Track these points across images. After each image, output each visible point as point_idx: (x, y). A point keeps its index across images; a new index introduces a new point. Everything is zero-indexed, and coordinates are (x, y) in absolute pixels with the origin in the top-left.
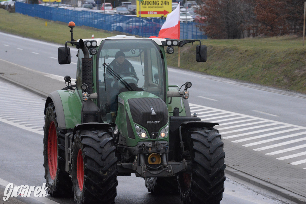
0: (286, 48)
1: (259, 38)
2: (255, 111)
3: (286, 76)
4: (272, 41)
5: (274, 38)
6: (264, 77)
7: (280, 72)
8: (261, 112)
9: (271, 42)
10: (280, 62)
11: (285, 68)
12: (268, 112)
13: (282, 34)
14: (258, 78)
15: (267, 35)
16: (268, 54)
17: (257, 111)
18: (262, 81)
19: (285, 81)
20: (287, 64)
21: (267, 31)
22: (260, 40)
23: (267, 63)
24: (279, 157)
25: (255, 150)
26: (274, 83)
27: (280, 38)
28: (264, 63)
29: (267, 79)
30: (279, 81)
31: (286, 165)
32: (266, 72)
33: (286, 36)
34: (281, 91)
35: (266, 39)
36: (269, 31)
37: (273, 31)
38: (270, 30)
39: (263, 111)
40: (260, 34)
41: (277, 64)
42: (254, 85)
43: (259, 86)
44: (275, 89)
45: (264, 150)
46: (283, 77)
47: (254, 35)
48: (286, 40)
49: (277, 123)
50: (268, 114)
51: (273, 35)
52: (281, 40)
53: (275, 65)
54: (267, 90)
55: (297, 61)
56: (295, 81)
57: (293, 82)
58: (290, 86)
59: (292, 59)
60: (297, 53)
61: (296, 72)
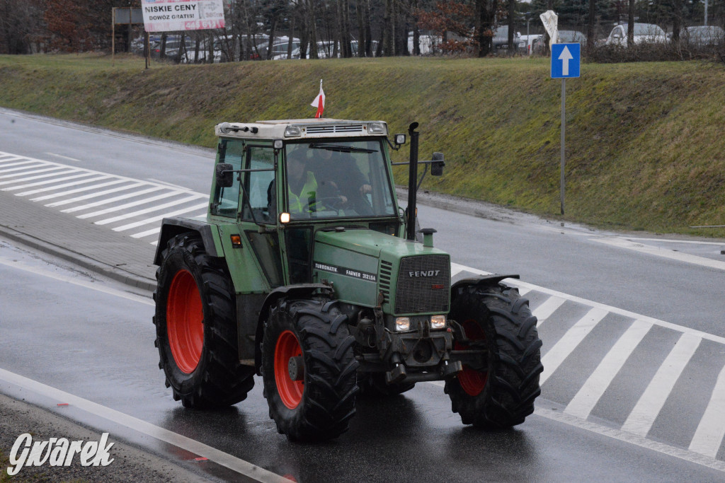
0: (90, 69)
1: (53, 54)
2: (49, 153)
3: (90, 106)
4: (71, 59)
5: (74, 55)
6: (61, 107)
7: (83, 102)
8: (57, 155)
9: (71, 61)
10: (82, 88)
11: (89, 96)
12: (65, 155)
13: (85, 50)
14: (52, 109)
15: (63, 51)
16: (65, 76)
17: (51, 154)
18: (58, 113)
19: (90, 113)
20: (92, 90)
21: (64, 45)
22: (54, 58)
23: (65, 88)
24: (80, 215)
25: (47, 205)
26: (75, 116)
27: (82, 55)
28: (60, 88)
29: (65, 110)
30: (81, 114)
31: (89, 224)
32: (63, 102)
33: (90, 53)
34: (84, 126)
35: (62, 56)
36: (67, 46)
37: (71, 46)
38: (68, 44)
39: (59, 154)
40: (53, 49)
41: (78, 90)
42: (46, 118)
43: (54, 120)
44: (76, 125)
45: (59, 206)
46: (86, 108)
47: (46, 51)
48: (90, 58)
49: (78, 169)
50: (66, 158)
51: (71, 51)
52: (83, 58)
53: (75, 92)
54: (65, 126)
55: (106, 86)
56: (103, 114)
57: (100, 115)
58: (97, 120)
59: (99, 85)
60: (105, 75)
61: (105, 101)
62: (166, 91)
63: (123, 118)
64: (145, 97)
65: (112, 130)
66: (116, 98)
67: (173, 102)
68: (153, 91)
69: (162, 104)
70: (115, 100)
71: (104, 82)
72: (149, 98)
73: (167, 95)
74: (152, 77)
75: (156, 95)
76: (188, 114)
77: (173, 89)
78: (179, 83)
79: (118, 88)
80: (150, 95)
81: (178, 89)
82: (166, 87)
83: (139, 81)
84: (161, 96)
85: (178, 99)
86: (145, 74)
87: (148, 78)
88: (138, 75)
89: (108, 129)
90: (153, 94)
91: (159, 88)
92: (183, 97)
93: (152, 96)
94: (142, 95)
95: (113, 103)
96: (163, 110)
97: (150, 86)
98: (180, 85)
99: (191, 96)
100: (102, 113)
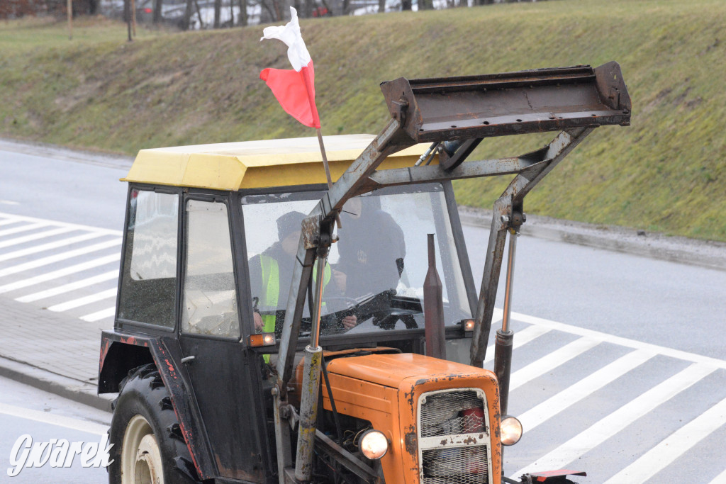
0: (29, 47)
3: (33, 112)
7: (19, 104)
11: (30, 94)
13: (19, 15)
19: (32, 123)
20: (34, 83)
24: (20, 296)
26: (6, 129)
27: (14, 23)
30: (17, 125)
31: (38, 311)
33: (30, 20)
41: (9, 83)
44: (9, 143)
46: (26, 115)
48: (30, 27)
49: (15, 219)
52: (17, 29)
55: (59, 76)
56: (56, 125)
57: (50, 127)
58: (45, 135)
59: (47, 72)
60: (56, 57)
61: (58, 101)
62: (167, 79)
63: (91, 130)
64: (130, 91)
65: (74, 149)
66: (78, 94)
67: (180, 97)
68: (143, 79)
69: (160, 102)
70: (76, 98)
71: (55, 67)
72: (136, 92)
73: (168, 85)
74: (140, 54)
75: (147, 86)
76: (206, 117)
77: (178, 74)
78: (188, 64)
79: (82, 78)
80: (138, 87)
81: (187, 74)
82: (165, 70)
83: (118, 63)
84: (157, 87)
85: (188, 91)
86: (127, 50)
87: (133, 57)
88: (116, 53)
89: (66, 148)
90: (144, 83)
91: (153, 74)
92: (196, 87)
93: (142, 88)
94: (123, 88)
95: (72, 103)
96: (161, 112)
97: (137, 70)
98: (191, 66)
99: (210, 85)
100: (53, 123)
